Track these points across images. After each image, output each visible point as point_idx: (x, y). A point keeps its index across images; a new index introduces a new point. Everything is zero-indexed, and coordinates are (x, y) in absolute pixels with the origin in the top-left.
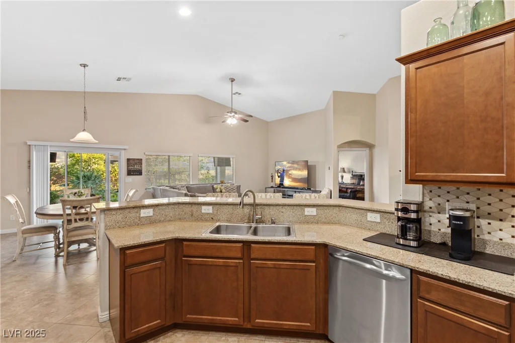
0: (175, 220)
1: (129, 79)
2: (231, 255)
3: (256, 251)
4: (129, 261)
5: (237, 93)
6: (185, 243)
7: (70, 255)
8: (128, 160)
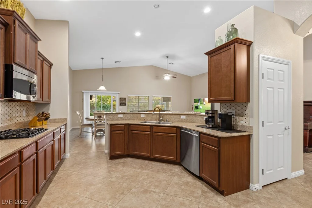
0: (131, 120)
1: (120, 62)
2: (147, 130)
3: (155, 129)
4: (112, 129)
5: (171, 63)
6: (131, 125)
7: (96, 136)
8: (120, 98)
